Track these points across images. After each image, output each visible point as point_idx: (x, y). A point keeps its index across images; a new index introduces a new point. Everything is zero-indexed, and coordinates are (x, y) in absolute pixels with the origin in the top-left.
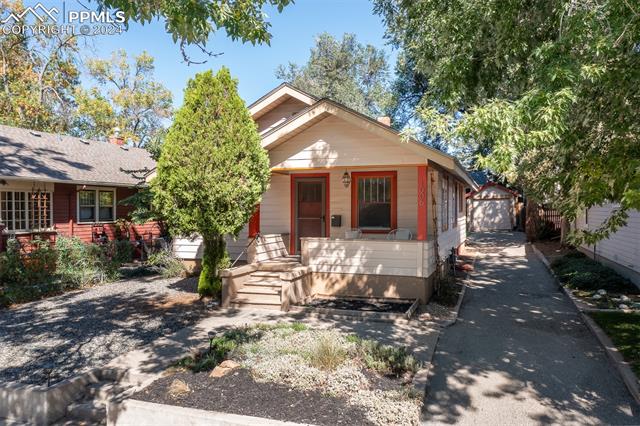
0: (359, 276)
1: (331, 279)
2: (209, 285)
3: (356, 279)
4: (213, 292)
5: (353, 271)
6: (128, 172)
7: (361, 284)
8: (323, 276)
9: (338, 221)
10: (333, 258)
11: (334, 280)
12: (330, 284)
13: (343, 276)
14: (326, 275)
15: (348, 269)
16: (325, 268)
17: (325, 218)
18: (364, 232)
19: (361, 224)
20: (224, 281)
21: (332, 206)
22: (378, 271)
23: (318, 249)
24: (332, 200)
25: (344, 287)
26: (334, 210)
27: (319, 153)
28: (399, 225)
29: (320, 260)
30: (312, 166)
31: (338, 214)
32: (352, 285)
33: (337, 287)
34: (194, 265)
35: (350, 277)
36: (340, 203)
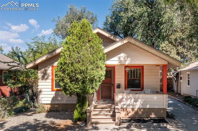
0: (140, 109)
1: (127, 112)
2: (80, 116)
3: (139, 110)
4: (82, 119)
5: (137, 107)
6: (5, 63)
7: (140, 113)
8: (124, 110)
9: (119, 86)
10: (128, 102)
11: (128, 112)
12: (127, 113)
13: (133, 109)
14: (125, 109)
15: (135, 106)
16: (125, 107)
17: (113, 85)
18: (132, 90)
19: (128, 87)
20: (88, 114)
21: (116, 80)
22: (148, 107)
23: (122, 98)
24: (116, 77)
25: (133, 114)
28: (144, 88)
29: (122, 103)
30: (119, 64)
31: (119, 83)
32: (136, 113)
33: (130, 115)
34: (49, 106)
35: (136, 109)
36: (120, 78)
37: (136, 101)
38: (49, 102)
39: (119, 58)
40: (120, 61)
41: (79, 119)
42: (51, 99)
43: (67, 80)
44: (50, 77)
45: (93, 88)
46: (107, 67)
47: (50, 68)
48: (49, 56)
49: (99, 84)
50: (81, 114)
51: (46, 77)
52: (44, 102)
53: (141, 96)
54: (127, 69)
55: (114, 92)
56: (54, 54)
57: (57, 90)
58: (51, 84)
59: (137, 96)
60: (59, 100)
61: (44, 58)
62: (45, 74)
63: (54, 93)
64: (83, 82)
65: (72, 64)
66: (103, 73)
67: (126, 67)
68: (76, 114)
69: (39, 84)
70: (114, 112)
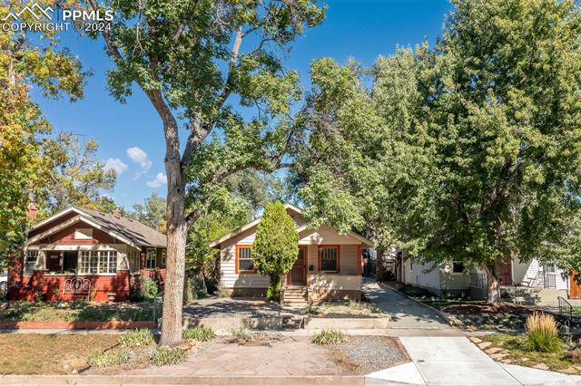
0: (332, 291)
2: (274, 295)
4: (275, 298)
5: (330, 288)
7: (333, 295)
8: (316, 292)
9: (312, 268)
10: (321, 283)
11: (321, 294)
12: (319, 295)
13: (325, 291)
14: (318, 291)
15: (328, 288)
16: (318, 288)
18: (327, 273)
19: (323, 269)
20: (281, 294)
21: (309, 261)
22: (341, 288)
23: (315, 279)
24: (309, 258)
26: (309, 263)
27: (315, 238)
28: (341, 269)
29: (315, 284)
30: (311, 244)
31: (312, 264)
32: (329, 295)
33: (322, 296)
34: (232, 290)
35: (329, 291)
36: (312, 259)
37: (328, 282)
38: (232, 286)
39: (312, 237)
40: (313, 241)
41: (272, 298)
42: (234, 283)
43: (264, 260)
44: (234, 258)
45: (287, 268)
46: (299, 246)
47: (234, 247)
48: (234, 234)
49: (292, 264)
50: (274, 292)
51: (228, 257)
52: (226, 286)
53: (334, 277)
54: (321, 249)
55: (306, 273)
56: (239, 231)
57: (242, 273)
58: (234, 265)
59: (331, 276)
60: (243, 284)
61: (228, 237)
62: (227, 253)
63: (238, 275)
64: (279, 262)
65: (269, 244)
66: (297, 253)
67: (320, 246)
68: (269, 294)
69: (222, 265)
70: (307, 293)
